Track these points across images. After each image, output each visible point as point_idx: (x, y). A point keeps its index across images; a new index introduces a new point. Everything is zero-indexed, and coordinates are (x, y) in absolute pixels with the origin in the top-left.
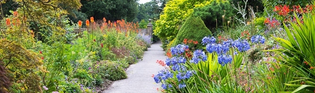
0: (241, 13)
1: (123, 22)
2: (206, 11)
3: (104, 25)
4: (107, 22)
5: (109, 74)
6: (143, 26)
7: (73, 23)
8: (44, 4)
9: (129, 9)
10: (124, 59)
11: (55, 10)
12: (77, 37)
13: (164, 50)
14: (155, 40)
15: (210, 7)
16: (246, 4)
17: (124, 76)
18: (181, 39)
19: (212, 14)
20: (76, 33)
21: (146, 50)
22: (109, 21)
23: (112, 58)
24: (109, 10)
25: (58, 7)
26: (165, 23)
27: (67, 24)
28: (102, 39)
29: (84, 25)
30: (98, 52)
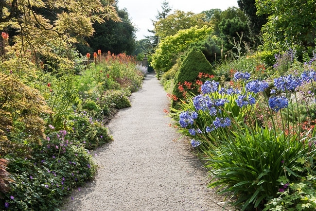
0: (236, 47)
1: (123, 55)
2: (203, 46)
3: (109, 57)
4: (111, 55)
5: (115, 103)
6: (139, 58)
7: (81, 55)
8: (46, 30)
9: (128, 45)
10: (127, 88)
11: (60, 36)
12: (85, 68)
13: (159, 79)
14: (150, 70)
15: (206, 42)
16: (241, 39)
17: (128, 104)
18: (184, 72)
19: (208, 48)
20: (84, 65)
21: (144, 79)
22: (113, 54)
23: (117, 88)
24: (112, 45)
25: (65, 33)
26: (160, 57)
27: (76, 56)
28: (107, 70)
29: (92, 57)
30: (104, 82)
